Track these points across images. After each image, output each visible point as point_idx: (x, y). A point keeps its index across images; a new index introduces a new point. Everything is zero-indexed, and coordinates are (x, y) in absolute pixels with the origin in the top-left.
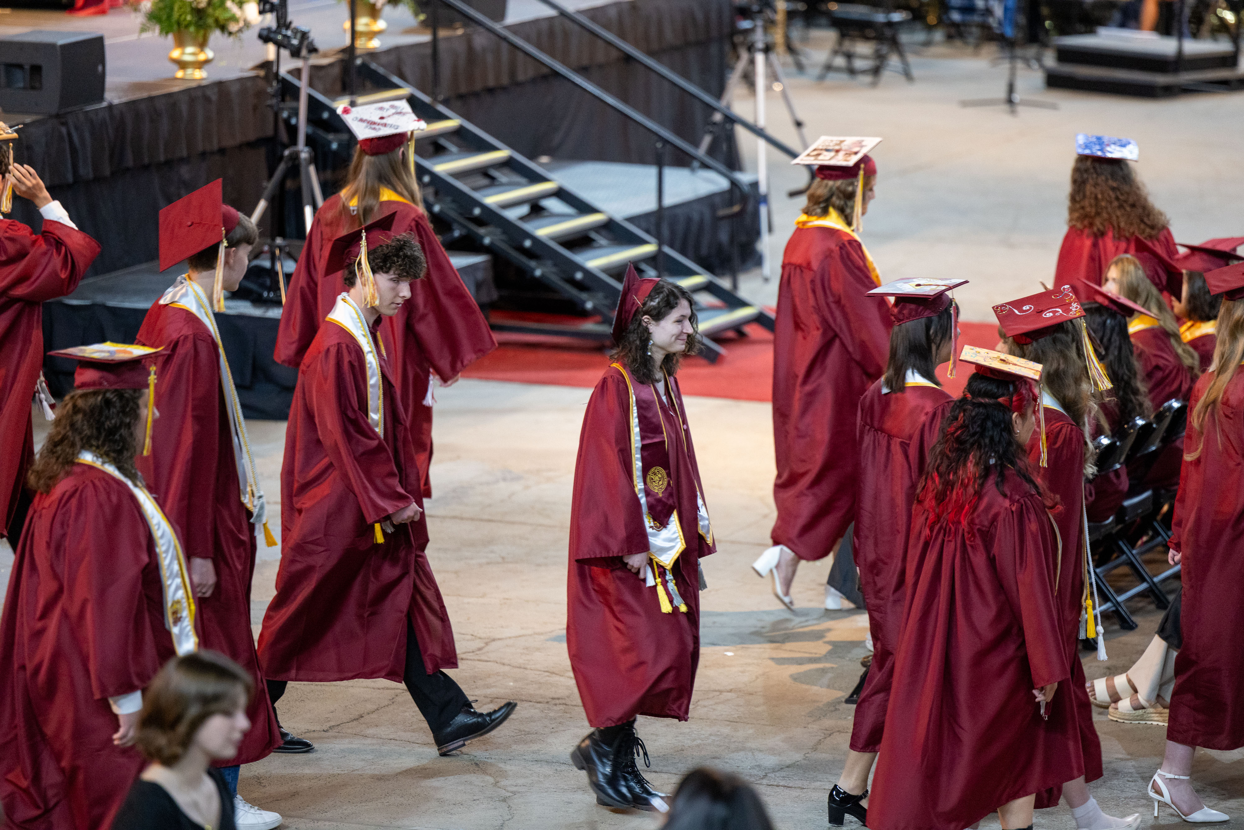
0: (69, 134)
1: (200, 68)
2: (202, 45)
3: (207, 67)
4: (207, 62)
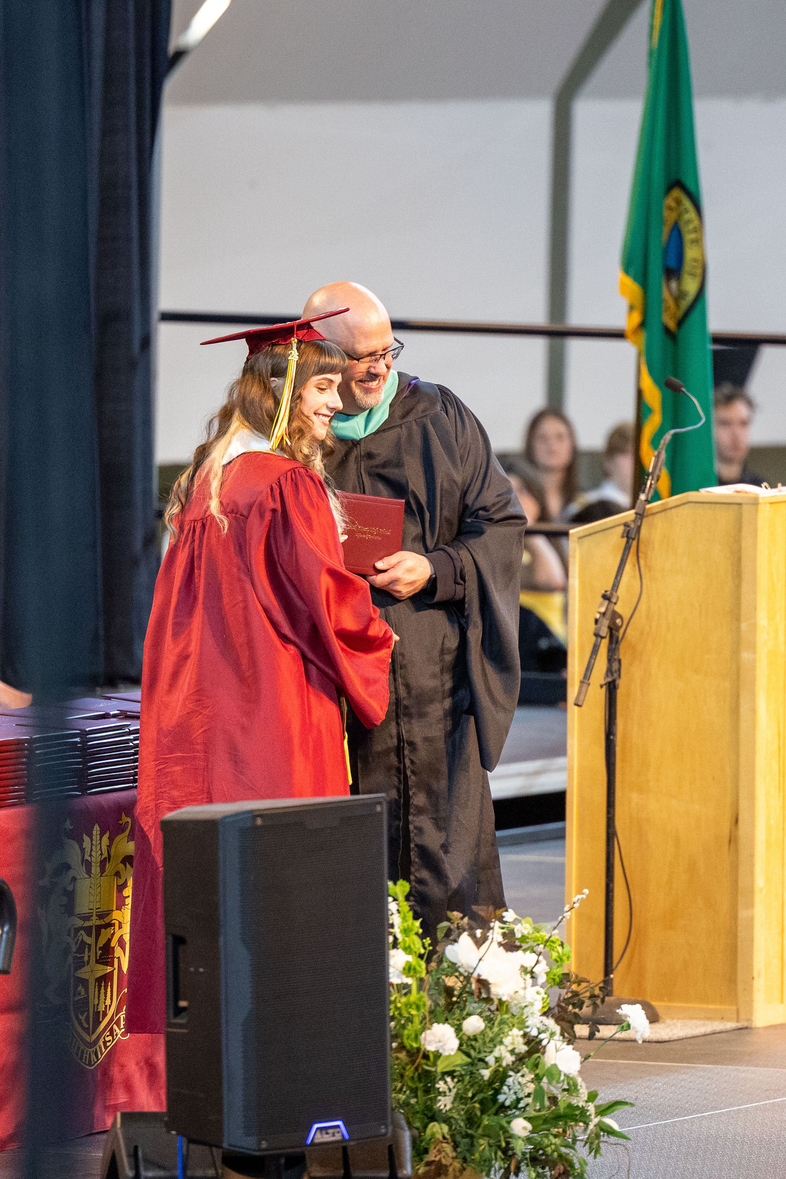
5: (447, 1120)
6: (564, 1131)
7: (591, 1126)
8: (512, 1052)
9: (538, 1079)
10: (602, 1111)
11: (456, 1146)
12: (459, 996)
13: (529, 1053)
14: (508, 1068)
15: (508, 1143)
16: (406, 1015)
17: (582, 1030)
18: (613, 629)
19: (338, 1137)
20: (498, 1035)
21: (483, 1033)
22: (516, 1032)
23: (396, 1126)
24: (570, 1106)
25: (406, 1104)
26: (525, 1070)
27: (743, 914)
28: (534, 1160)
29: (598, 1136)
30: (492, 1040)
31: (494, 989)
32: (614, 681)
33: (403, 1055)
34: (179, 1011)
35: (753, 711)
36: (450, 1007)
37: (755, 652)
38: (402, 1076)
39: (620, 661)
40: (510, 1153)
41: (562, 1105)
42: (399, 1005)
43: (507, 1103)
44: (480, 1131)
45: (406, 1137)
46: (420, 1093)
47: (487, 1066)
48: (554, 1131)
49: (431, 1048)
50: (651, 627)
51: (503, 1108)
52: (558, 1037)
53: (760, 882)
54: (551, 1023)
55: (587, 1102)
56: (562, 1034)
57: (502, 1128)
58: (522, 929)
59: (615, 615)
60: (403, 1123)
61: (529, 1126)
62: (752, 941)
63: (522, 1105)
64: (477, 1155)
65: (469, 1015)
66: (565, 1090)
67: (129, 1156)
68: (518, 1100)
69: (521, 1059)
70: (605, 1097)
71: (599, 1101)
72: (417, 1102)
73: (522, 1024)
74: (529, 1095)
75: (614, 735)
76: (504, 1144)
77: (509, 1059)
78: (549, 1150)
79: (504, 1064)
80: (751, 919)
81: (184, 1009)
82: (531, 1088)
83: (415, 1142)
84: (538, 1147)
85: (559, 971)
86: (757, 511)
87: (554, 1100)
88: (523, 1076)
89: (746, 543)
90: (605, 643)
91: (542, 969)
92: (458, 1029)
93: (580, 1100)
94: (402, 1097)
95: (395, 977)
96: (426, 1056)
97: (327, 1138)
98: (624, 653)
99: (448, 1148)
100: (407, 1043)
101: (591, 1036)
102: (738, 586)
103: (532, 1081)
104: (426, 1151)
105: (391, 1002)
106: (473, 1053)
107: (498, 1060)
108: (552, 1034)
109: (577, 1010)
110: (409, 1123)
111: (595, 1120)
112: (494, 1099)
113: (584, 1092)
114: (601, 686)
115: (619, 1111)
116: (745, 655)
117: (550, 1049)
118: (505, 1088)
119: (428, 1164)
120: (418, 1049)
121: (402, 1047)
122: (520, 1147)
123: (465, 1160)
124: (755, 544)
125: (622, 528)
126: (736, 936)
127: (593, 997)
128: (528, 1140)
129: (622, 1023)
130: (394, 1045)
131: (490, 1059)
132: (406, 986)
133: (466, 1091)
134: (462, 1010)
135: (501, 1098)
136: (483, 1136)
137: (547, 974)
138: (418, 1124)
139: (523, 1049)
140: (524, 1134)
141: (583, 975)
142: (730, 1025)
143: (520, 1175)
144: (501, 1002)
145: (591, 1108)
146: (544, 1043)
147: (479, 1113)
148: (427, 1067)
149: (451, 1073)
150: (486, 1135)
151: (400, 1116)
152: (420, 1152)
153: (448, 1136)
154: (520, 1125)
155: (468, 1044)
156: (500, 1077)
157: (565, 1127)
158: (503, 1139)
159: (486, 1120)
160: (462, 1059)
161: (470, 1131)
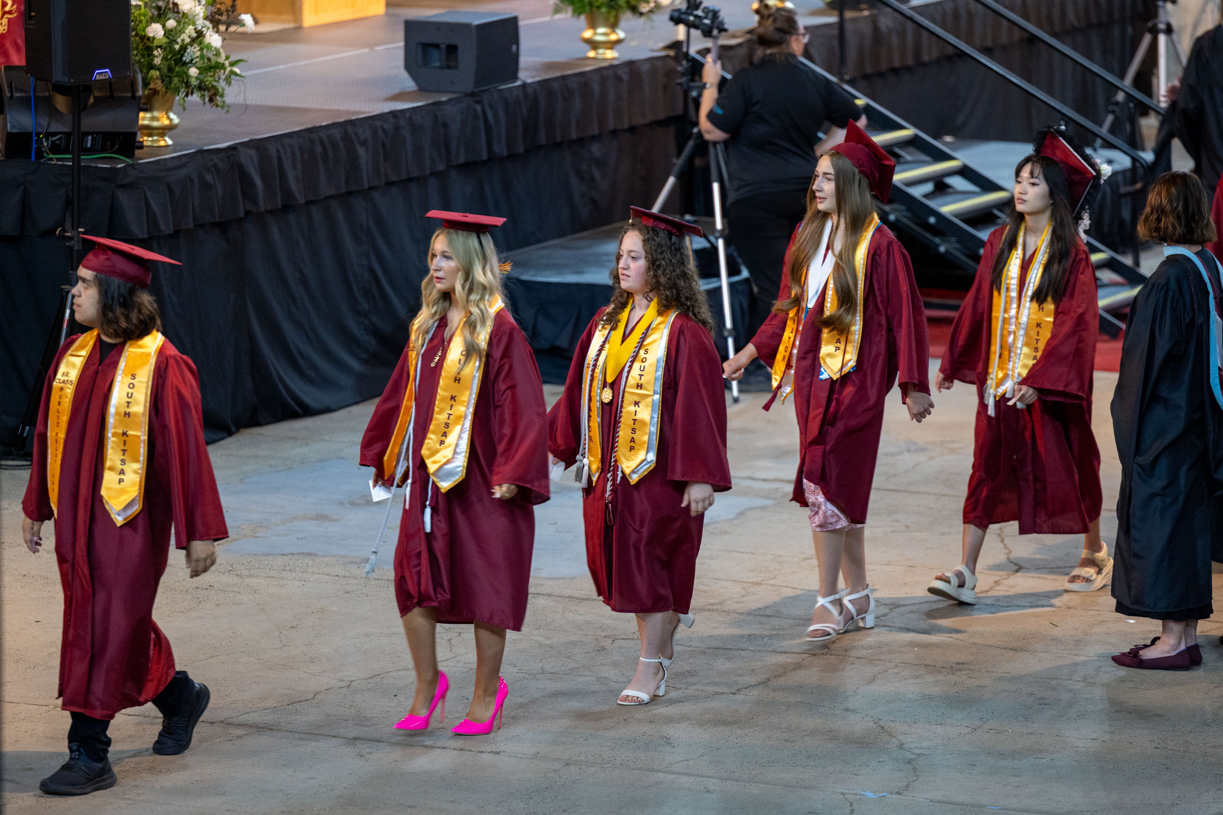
0: (484, 112)
1: (611, 48)
2: (614, 26)
3: (618, 47)
4: (619, 42)
5: (159, 69)
6: (214, 75)
7: (227, 72)
8: (189, 37)
9: (201, 50)
10: (232, 64)
11: (163, 81)
12: (164, 10)
13: (198, 37)
14: (187, 44)
15: (188, 80)
16: (138, 19)
17: (222, 27)
19: (107, 77)
20: (182, 28)
21: (175, 28)
22: (191, 27)
23: (135, 72)
24: (217, 62)
25: (139, 62)
26: (195, 45)
28: (201, 88)
29: (230, 77)
30: (180, 31)
31: (180, 7)
33: (138, 39)
34: (31, 18)
36: (159, 16)
38: (137, 49)
40: (188, 84)
41: (213, 62)
42: (135, 15)
43: (187, 61)
44: (174, 74)
45: (139, 77)
46: (146, 56)
47: (177, 43)
48: (210, 74)
49: (151, 35)
51: (185, 64)
52: (211, 29)
54: (208, 23)
55: (225, 60)
56: (213, 28)
57: (185, 72)
60: (138, 70)
61: (197, 71)
63: (194, 62)
64: (173, 86)
65: (169, 19)
66: (214, 55)
67: (7, 86)
68: (192, 60)
69: (193, 40)
70: (233, 58)
71: (230, 60)
72: (144, 61)
73: (194, 24)
74: (197, 57)
76: (186, 80)
77: (188, 40)
78: (207, 83)
79: (186, 42)
81: (33, 16)
82: (198, 54)
83: (144, 79)
84: (202, 82)
87: (209, 59)
88: (195, 48)
92: (164, 26)
93: (222, 59)
94: (137, 58)
96: (149, 39)
97: (102, 77)
99: (159, 82)
100: (139, 32)
101: (227, 30)
103: (199, 51)
104: (149, 84)
105: (132, 13)
106: (171, 37)
107: (183, 40)
108: (208, 28)
109: (220, 17)
110: (141, 71)
111: (228, 69)
112: (181, 59)
113: (223, 56)
115: (241, 64)
117: (208, 35)
118: (186, 54)
119: (150, 89)
120: (145, 36)
121: (137, 35)
122: (194, 82)
123: (167, 88)
127: (227, 11)
128: (197, 78)
129: (241, 24)
130: (133, 33)
131: (179, 40)
132: (139, 6)
133: (168, 55)
134: (166, 17)
135: (184, 59)
136: (176, 76)
138: (145, 71)
139: (195, 35)
140: (195, 75)
142: (292, 26)
143: (195, 95)
144: (184, 14)
145: (227, 63)
146: (205, 32)
147: (173, 66)
148: (149, 44)
149: (160, 47)
150: (177, 76)
151: (137, 67)
152: (146, 84)
153: (159, 77)
154: (193, 71)
155: (168, 33)
156: (184, 48)
157: (214, 72)
158: (185, 78)
159: (177, 69)
160: (166, 40)
161: (170, 74)
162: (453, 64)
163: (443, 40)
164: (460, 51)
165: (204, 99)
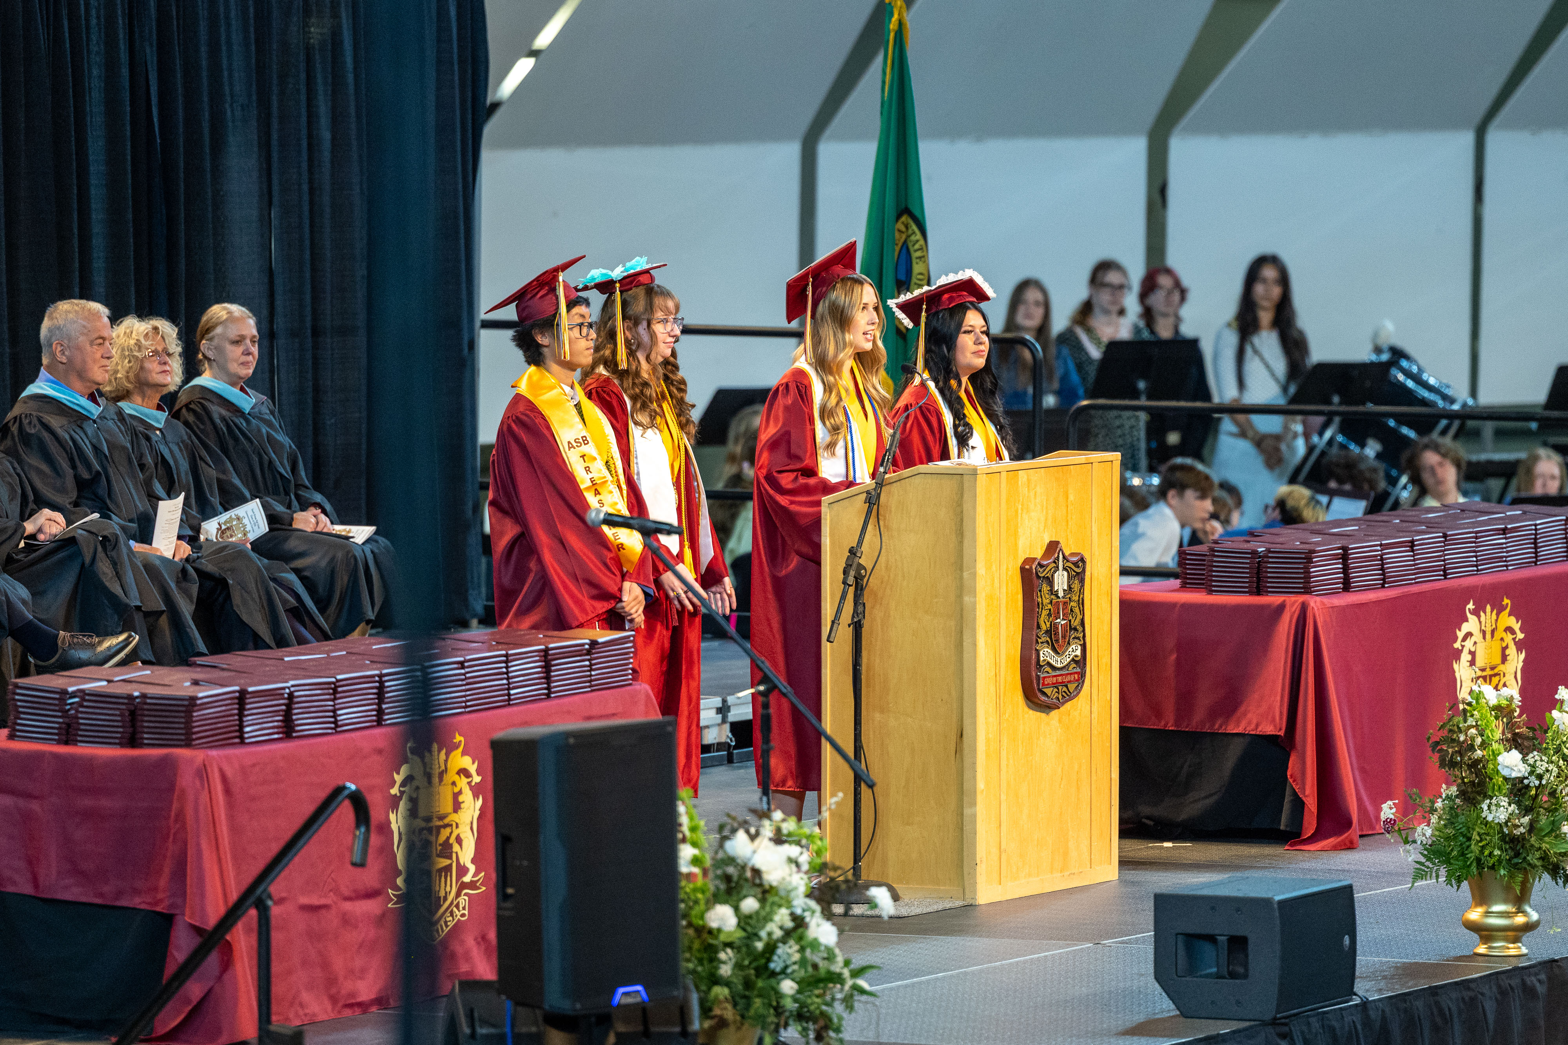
1: (1516, 940)
2: (1520, 900)
3: (1527, 937)
4: (1529, 927)
5: (727, 983)
6: (824, 992)
7: (847, 987)
8: (781, 928)
9: (802, 950)
10: (855, 974)
11: (735, 1005)
12: (737, 883)
13: (795, 929)
14: (778, 941)
15: (778, 1003)
16: (693, 897)
17: (838, 909)
18: (858, 578)
19: (638, 999)
20: (769, 913)
21: (757, 913)
22: (784, 911)
23: (686, 989)
24: (828, 971)
25: (694, 972)
26: (792, 942)
27: (967, 811)
28: (800, 1017)
29: (852, 996)
30: (764, 918)
31: (765, 877)
32: (860, 621)
33: (691, 932)
34: (507, 897)
35: (975, 645)
36: (729, 891)
37: (975, 597)
38: (690, 948)
39: (864, 604)
40: (780, 1010)
42: (688, 890)
43: (778, 969)
44: (756, 992)
45: (695, 998)
46: (705, 962)
47: (760, 939)
48: (817, 992)
49: (714, 925)
50: (889, 576)
51: (773, 974)
52: (818, 914)
53: (981, 785)
54: (813, 904)
55: (842, 968)
56: (822, 913)
57: (773, 989)
58: (789, 826)
59: (860, 567)
60: (692, 987)
61: (795, 987)
62: (976, 834)
63: (789, 971)
64: (752, 1012)
65: (745, 897)
66: (824, 959)
67: (466, 1016)
68: (786, 967)
69: (788, 934)
70: (857, 963)
71: (852, 966)
72: (704, 971)
73: (789, 905)
74: (795, 963)
75: (860, 665)
76: (774, 1004)
77: (778, 933)
78: (812, 1008)
79: (774, 937)
80: (974, 816)
81: (511, 896)
82: (797, 957)
83: (702, 1002)
84: (803, 1005)
85: (819, 861)
86: (976, 480)
87: (815, 966)
88: (790, 947)
89: (966, 506)
90: (851, 590)
91: (804, 859)
92: (737, 909)
93: (837, 967)
94: (691, 965)
95: (684, 868)
96: (710, 932)
97: (629, 1000)
98: (867, 598)
99: (729, 1006)
100: (694, 921)
101: (846, 914)
102: (961, 542)
103: (798, 951)
104: (710, 1010)
105: (682, 888)
106: (749, 929)
107: (770, 934)
108: (813, 912)
110: (697, 988)
111: (849, 983)
112: (766, 967)
113: (840, 959)
114: (849, 626)
115: (869, 974)
116: (967, 599)
117: (812, 925)
118: (775, 958)
119: (713, 1019)
120: (704, 926)
121: (690, 925)
122: (790, 1005)
123: (743, 1017)
124: (974, 508)
125: (865, 495)
126: (962, 829)
127: (846, 881)
128: (795, 998)
129: (871, 903)
130: (684, 923)
131: (763, 934)
132: (693, 875)
133: (743, 959)
134: (738, 893)
135: (772, 965)
136: (758, 996)
137: (810, 863)
138: (704, 988)
139: (790, 924)
140: (791, 993)
141: (837, 863)
142: (959, 903)
143: (790, 1029)
144: (771, 887)
145: (846, 973)
146: (807, 920)
147: (753, 977)
148: (711, 941)
149: (729, 945)
150: (760, 996)
151: (689, 981)
152: (706, 1011)
153: (728, 997)
154: (788, 986)
155: (745, 921)
156: (771, 948)
157: (825, 989)
158: (773, 998)
159: (760, 983)
160: (741, 934)
161: (747, 993)
162: (1241, 970)
163: (1222, 929)
164: (1251, 947)
165: (807, 1036)
